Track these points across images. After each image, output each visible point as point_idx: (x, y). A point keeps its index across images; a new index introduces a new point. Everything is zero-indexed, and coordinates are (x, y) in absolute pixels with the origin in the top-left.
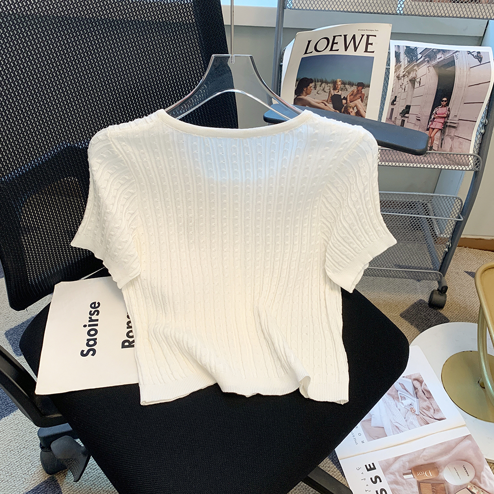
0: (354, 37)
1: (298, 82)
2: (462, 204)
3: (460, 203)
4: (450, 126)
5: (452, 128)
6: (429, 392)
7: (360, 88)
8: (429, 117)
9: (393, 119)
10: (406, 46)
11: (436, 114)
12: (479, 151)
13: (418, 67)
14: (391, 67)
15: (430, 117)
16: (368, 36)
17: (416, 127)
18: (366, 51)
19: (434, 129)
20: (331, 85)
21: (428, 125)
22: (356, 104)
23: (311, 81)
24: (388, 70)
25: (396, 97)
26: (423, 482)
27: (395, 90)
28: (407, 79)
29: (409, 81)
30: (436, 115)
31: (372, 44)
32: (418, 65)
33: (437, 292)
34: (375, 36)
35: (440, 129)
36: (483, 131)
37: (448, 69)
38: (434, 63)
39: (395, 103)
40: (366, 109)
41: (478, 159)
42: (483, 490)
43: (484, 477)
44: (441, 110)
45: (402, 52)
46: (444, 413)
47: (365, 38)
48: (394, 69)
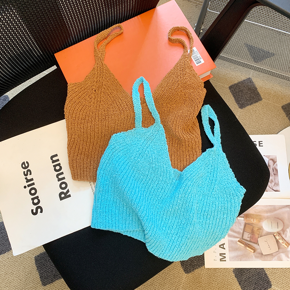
6: (277, 170)
26: (248, 224)
42: (283, 239)
43: (287, 232)
46: (281, 187)
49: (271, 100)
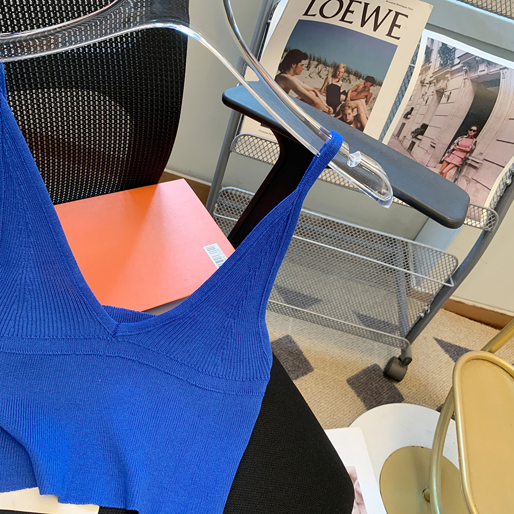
0: (377, 10)
1: (286, 53)
2: (457, 266)
3: (455, 264)
4: (470, 165)
5: (471, 168)
7: (369, 84)
8: (447, 147)
9: (401, 137)
10: (443, 43)
11: (458, 144)
12: (497, 205)
13: (452, 75)
14: (416, 66)
15: (449, 147)
16: (397, 14)
17: (427, 155)
18: (389, 34)
19: (449, 163)
20: (331, 70)
21: (443, 156)
22: (358, 105)
23: (305, 57)
24: (411, 69)
25: (412, 109)
27: (414, 98)
28: (433, 88)
29: (435, 92)
30: (457, 147)
31: (399, 27)
32: (453, 73)
33: (398, 361)
34: (407, 16)
35: (456, 166)
36: (509, 182)
37: (489, 89)
38: (474, 75)
39: (409, 116)
40: (370, 115)
41: (493, 217)
44: (464, 141)
45: (436, 49)
47: (392, 14)
48: (420, 69)
49: (327, 371)
